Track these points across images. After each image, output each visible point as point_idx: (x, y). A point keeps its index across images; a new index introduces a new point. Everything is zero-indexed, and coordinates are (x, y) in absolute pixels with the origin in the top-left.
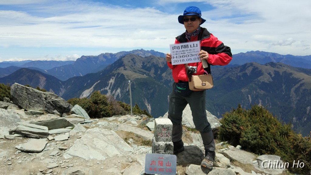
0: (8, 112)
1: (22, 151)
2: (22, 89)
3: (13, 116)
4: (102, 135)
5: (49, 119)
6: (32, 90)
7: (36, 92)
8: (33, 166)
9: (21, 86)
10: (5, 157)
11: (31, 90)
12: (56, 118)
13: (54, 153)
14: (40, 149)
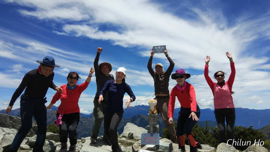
0: (12, 130)
6: (16, 118)
9: (5, 115)
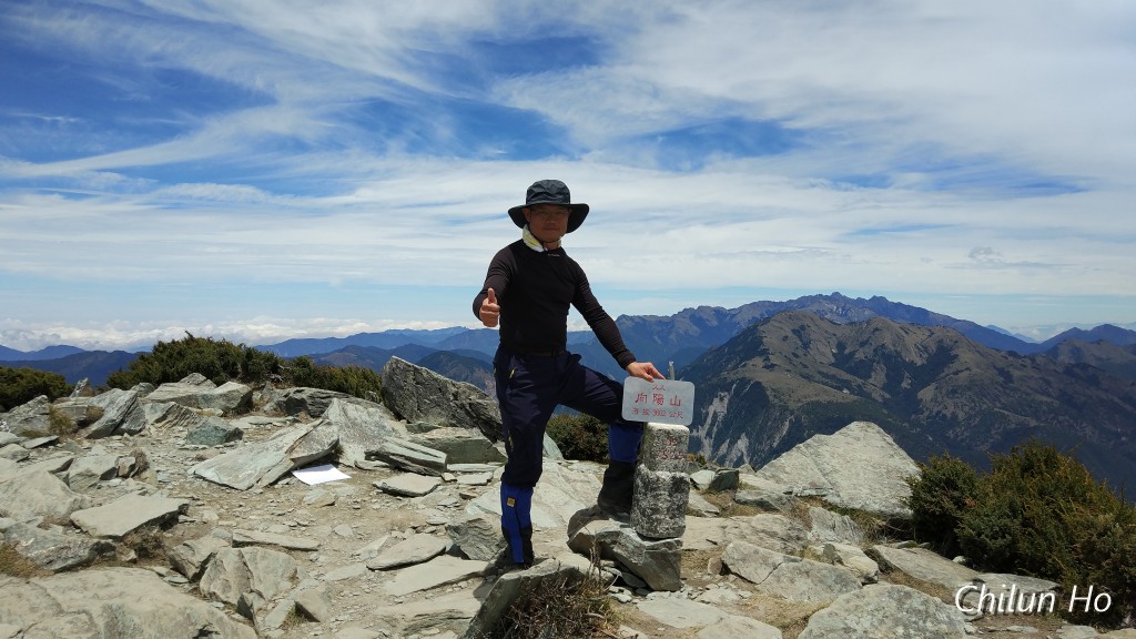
1: (386, 491)
2: (406, 369)
3: (377, 425)
4: (562, 479)
5: (451, 437)
7: (436, 380)
8: (399, 516)
10: (350, 496)
11: (425, 374)
12: (468, 435)
13: (448, 502)
14: (421, 491)
